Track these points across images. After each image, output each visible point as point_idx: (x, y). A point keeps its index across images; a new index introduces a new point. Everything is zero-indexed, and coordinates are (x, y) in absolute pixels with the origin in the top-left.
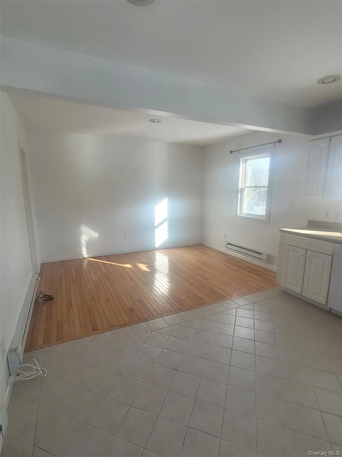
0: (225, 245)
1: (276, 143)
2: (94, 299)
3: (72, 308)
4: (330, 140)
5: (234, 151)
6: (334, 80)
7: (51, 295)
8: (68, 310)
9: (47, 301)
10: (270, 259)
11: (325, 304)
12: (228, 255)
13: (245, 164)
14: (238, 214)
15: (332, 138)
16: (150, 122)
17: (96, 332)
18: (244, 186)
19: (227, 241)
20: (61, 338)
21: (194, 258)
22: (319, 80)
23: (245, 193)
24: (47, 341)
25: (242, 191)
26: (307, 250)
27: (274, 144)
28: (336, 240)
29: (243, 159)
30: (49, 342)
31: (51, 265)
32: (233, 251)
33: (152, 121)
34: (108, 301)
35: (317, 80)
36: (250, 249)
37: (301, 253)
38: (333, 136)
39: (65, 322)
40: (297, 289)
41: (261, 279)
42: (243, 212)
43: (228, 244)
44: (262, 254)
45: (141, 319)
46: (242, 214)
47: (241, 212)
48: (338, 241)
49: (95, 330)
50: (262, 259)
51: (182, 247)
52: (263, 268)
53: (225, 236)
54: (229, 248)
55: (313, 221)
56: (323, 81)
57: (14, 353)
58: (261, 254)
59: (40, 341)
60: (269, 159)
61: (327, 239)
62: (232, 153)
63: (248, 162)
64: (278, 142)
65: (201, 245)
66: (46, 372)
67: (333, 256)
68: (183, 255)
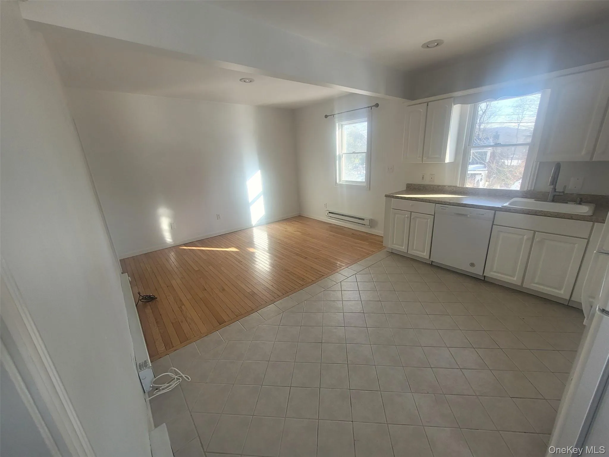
0: (327, 214)
1: (373, 107)
2: (206, 290)
3: (184, 305)
4: (428, 105)
5: (329, 116)
6: (438, 44)
7: (151, 295)
8: (180, 308)
9: (148, 303)
10: (372, 223)
11: (428, 258)
12: (331, 224)
13: (341, 129)
14: (338, 181)
15: (429, 103)
16: (241, 82)
17: (223, 325)
18: (342, 153)
19: (328, 210)
20: (185, 340)
21: (298, 231)
22: (425, 44)
23: (343, 160)
24: (169, 346)
25: (340, 158)
26: (411, 212)
27: (370, 108)
28: (437, 201)
29: (339, 124)
30: (173, 347)
31: (134, 259)
32: (334, 220)
33: (243, 80)
34: (224, 290)
35: (422, 44)
36: (352, 216)
37: (406, 216)
38: (430, 102)
39: (182, 322)
40: (403, 248)
41: (368, 243)
42: (342, 180)
43: (329, 213)
44: (365, 220)
45: (267, 302)
46: (341, 181)
47: (340, 180)
48: (439, 201)
49: (221, 323)
50: (364, 225)
51: (282, 220)
52: (367, 233)
53: (326, 205)
54: (330, 217)
55: (411, 184)
56: (427, 46)
57: (144, 368)
58: (363, 219)
59: (161, 348)
60: (366, 124)
61: (429, 200)
62: (327, 118)
63: (344, 127)
64: (376, 107)
65: (300, 216)
66: (189, 378)
67: (434, 215)
68: (285, 230)
